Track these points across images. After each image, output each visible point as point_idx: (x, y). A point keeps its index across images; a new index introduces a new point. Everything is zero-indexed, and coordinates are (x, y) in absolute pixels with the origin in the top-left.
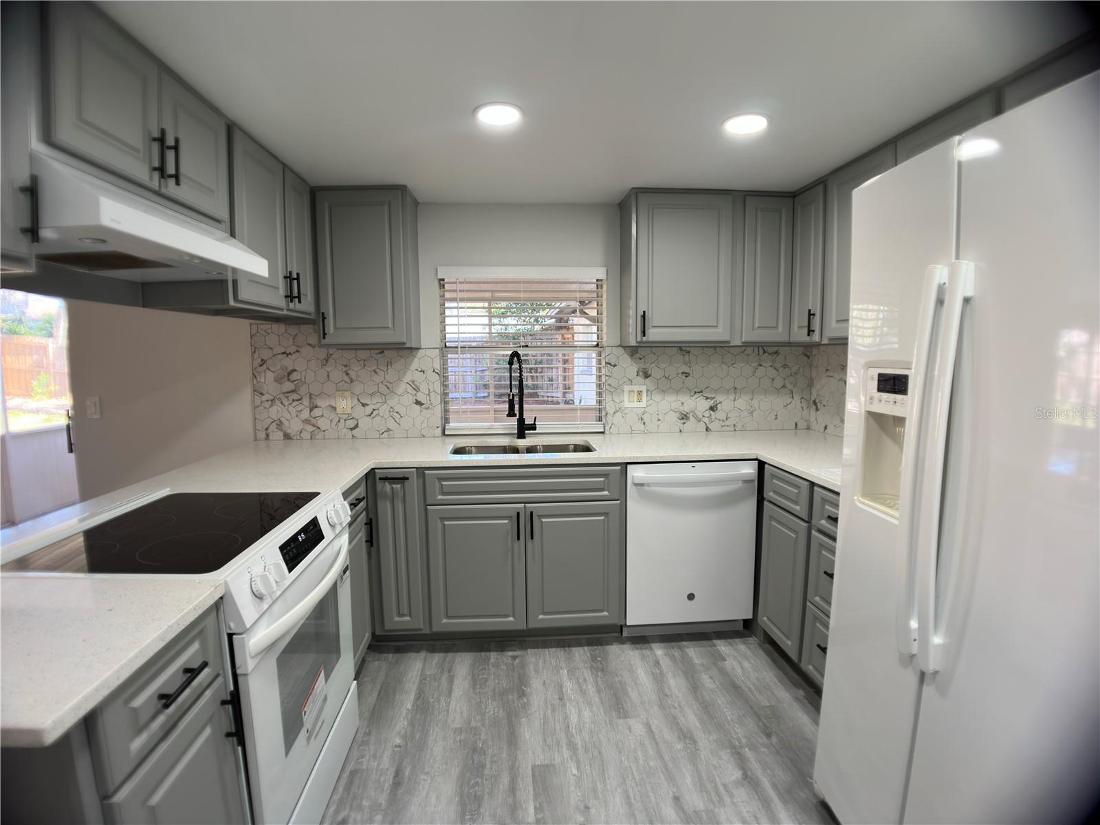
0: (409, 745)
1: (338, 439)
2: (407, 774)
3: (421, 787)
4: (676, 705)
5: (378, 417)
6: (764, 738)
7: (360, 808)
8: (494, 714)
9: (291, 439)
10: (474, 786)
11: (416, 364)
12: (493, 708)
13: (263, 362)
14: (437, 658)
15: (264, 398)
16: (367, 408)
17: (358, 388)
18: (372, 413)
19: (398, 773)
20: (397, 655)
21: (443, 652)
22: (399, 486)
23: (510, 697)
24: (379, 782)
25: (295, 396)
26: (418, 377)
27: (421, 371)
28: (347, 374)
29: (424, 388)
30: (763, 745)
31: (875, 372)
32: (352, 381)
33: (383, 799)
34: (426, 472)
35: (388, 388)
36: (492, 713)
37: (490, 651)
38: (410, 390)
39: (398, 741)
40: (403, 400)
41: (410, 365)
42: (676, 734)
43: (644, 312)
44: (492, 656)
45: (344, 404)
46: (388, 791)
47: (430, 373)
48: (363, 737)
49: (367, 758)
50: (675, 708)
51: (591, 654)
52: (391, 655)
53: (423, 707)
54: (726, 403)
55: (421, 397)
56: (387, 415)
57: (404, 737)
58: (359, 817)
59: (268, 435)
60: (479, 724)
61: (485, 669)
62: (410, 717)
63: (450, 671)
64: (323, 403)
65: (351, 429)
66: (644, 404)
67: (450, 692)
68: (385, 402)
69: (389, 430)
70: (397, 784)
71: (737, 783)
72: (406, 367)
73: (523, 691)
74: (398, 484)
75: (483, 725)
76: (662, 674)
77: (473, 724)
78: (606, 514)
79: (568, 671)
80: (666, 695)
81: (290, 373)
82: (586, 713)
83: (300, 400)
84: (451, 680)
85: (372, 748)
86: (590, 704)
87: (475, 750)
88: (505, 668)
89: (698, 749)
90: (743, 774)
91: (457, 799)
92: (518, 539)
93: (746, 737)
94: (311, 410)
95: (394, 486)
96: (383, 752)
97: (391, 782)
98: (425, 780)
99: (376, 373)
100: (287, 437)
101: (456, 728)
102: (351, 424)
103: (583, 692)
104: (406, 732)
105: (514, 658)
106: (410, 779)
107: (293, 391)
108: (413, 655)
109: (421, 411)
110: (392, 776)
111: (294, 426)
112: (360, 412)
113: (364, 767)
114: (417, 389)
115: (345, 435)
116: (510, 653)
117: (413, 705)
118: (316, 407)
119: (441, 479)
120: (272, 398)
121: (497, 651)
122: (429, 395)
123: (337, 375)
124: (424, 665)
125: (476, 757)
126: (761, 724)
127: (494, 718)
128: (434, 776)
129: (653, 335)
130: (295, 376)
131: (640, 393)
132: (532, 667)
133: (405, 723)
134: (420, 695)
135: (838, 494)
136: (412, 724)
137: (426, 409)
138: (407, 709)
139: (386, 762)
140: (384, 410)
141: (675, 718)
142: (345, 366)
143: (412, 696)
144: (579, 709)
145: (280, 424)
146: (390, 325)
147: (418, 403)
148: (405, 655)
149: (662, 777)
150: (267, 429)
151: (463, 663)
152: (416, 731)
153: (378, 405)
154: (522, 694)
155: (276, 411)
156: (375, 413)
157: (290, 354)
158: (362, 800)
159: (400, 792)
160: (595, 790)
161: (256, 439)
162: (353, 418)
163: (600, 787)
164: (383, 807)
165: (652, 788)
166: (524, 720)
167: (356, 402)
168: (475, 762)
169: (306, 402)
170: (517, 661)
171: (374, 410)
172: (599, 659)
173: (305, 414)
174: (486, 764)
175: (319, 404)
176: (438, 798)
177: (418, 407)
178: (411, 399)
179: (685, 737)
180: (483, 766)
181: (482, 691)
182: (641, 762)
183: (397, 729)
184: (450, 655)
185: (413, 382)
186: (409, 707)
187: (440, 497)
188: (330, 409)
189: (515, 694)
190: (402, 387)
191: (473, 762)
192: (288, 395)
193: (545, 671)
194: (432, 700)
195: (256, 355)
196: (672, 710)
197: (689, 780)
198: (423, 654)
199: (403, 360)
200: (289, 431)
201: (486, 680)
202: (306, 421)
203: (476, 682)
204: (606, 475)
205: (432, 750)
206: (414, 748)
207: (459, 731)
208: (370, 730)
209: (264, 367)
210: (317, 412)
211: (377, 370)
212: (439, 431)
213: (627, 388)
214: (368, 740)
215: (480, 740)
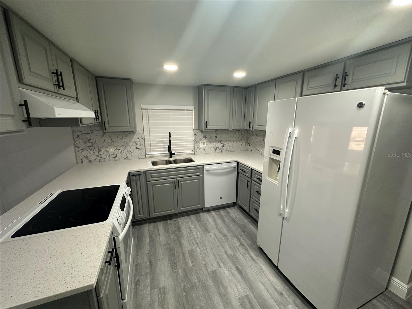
0: (151, 252)
1: (110, 161)
2: (153, 261)
3: (158, 264)
4: (220, 227)
5: (123, 153)
6: (243, 233)
7: (142, 275)
9: (92, 162)
10: (173, 260)
11: (135, 136)
12: (173, 236)
13: (78, 136)
14: (152, 225)
15: (79, 149)
16: (119, 150)
17: (116, 144)
18: (121, 152)
19: (150, 262)
20: (139, 226)
21: (153, 223)
22: (138, 177)
23: (177, 232)
24: (145, 266)
25: (92, 148)
26: (137, 140)
27: (138, 138)
28: (112, 140)
29: (139, 143)
30: (243, 235)
31: (272, 149)
32: (113, 142)
33: (148, 270)
34: (146, 172)
35: (127, 144)
37: (167, 220)
38: (134, 144)
39: (148, 252)
40: (132, 147)
41: (134, 136)
42: (222, 235)
43: (207, 121)
44: (169, 222)
45: (111, 150)
46: (149, 268)
47: (140, 139)
48: (136, 253)
49: (140, 260)
50: (220, 228)
51: (196, 217)
52: (137, 226)
53: (152, 241)
54: (227, 144)
55: (138, 146)
56: (126, 152)
57: (149, 251)
58: (142, 278)
59: (82, 161)
60: (170, 242)
61: (167, 226)
62: (149, 244)
63: (157, 228)
64: (103, 150)
65: (114, 158)
66: (205, 146)
67: (159, 235)
68: (126, 148)
69: (128, 157)
70: (151, 265)
71: (239, 246)
72: (133, 137)
74: (138, 176)
75: (171, 242)
76: (215, 219)
77: (168, 242)
78: (199, 179)
79: (191, 222)
80: (218, 225)
81: (89, 140)
82: (198, 233)
83: (94, 149)
84: (158, 231)
85: (140, 256)
86: (199, 231)
87: (171, 250)
88: (173, 224)
89: (228, 238)
90: (240, 243)
91: (170, 265)
92: (175, 188)
93: (239, 233)
94: (99, 152)
95: (136, 177)
96: (144, 256)
97: (149, 265)
98: (159, 262)
99: (122, 139)
100: (90, 161)
101: (164, 245)
102: (114, 156)
103: (196, 228)
104: (149, 249)
105: (175, 221)
106: (154, 262)
107: (91, 146)
108: (144, 225)
109: (138, 151)
110: (149, 263)
111: (93, 158)
112: (117, 152)
113: (139, 262)
114: (136, 144)
115: (112, 160)
116: (173, 220)
117: (149, 241)
118: (101, 151)
119: (151, 174)
120: (83, 149)
121: (169, 220)
122: (141, 145)
123: (108, 140)
124: (149, 228)
125: (172, 252)
126: (242, 230)
127: (174, 239)
128: (162, 260)
129: (209, 127)
130: (91, 141)
131: (204, 143)
132: (180, 223)
133: (148, 246)
134: (150, 237)
135: (262, 174)
136: (150, 246)
137: (140, 150)
138: (148, 242)
139: (146, 260)
140: (125, 151)
141: (221, 231)
142: (111, 137)
143: (148, 238)
144: (196, 233)
145: (87, 157)
146: (129, 125)
147: (137, 148)
148: (142, 225)
149: (221, 247)
150: (82, 159)
151: (160, 225)
152: (152, 248)
153: (123, 149)
154: (180, 231)
155: (84, 153)
156: (122, 152)
157: (89, 133)
158: (142, 272)
159: (153, 267)
160: (205, 254)
161: (77, 163)
162: (115, 154)
163: (206, 253)
164: (149, 273)
165: (219, 250)
166: (182, 238)
167: (116, 149)
169: (97, 149)
170: (176, 222)
171: (122, 151)
172: (198, 218)
173: (97, 153)
174: (175, 253)
175: (102, 150)
176: (164, 266)
177: (137, 149)
178: (135, 147)
179: (224, 236)
180: (174, 254)
181: (168, 232)
182: (215, 244)
183: (146, 249)
184: (156, 223)
185: (135, 142)
186: (148, 241)
187: (151, 179)
188: (106, 151)
189: (178, 231)
190: (131, 144)
192: (89, 147)
193: (184, 223)
194: (154, 238)
195: (75, 134)
196: (220, 229)
197: (227, 247)
198: (147, 225)
199: (131, 135)
200: (91, 160)
201: (169, 229)
202: (97, 156)
203: (166, 230)
204: (199, 169)
205: (158, 252)
206: (153, 254)
207: (165, 245)
208: (138, 251)
209: (79, 138)
210: (101, 153)
211: (122, 138)
212: (145, 157)
213: (201, 141)
214: (138, 254)
215: (171, 246)
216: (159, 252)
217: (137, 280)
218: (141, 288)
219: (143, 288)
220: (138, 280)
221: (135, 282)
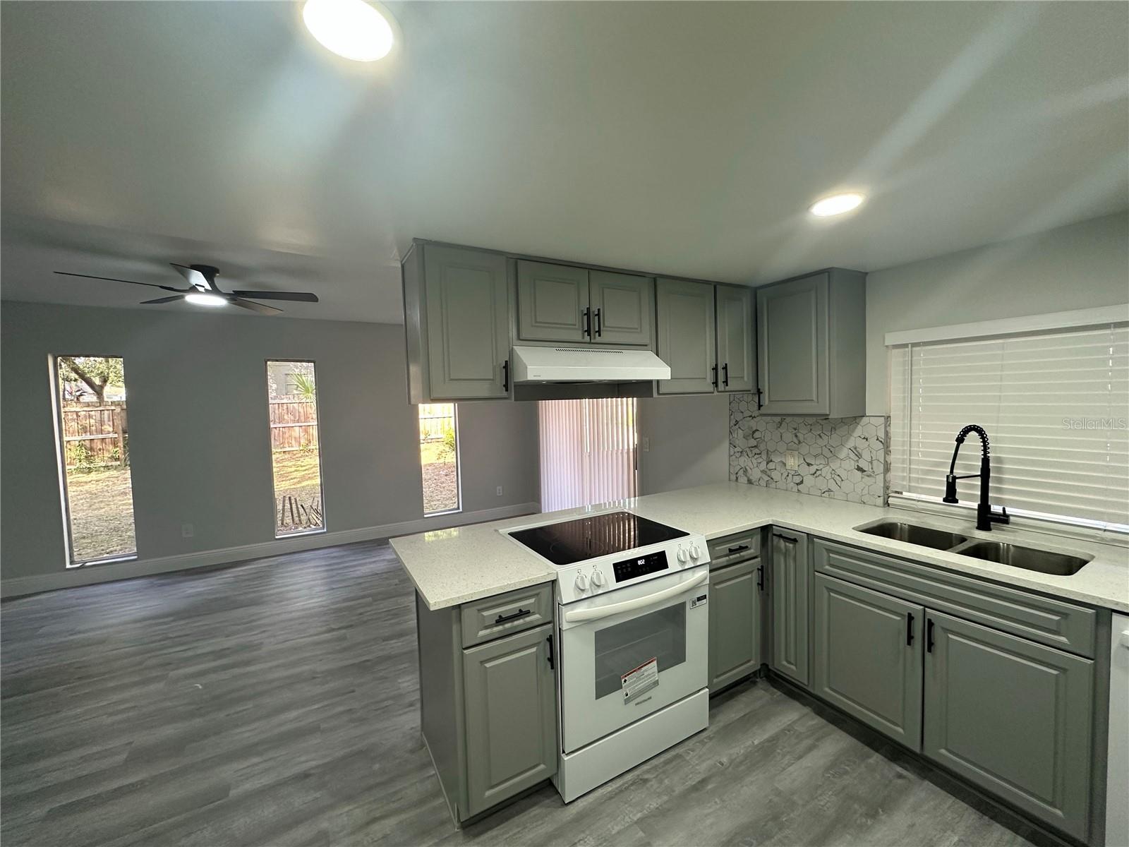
0: (730, 769)
1: (787, 490)
2: (710, 787)
3: (709, 805)
5: (820, 477)
7: (661, 782)
8: (823, 806)
9: (753, 484)
11: (859, 431)
12: (828, 802)
13: (737, 422)
14: (817, 721)
15: (736, 450)
16: (811, 467)
17: (804, 449)
18: (815, 473)
19: (704, 782)
20: (783, 695)
21: (828, 720)
22: (791, 545)
24: (687, 776)
25: (757, 451)
26: (861, 444)
27: (864, 438)
28: (796, 436)
29: (866, 455)
32: (800, 442)
33: (679, 789)
35: (831, 452)
36: (822, 803)
37: (877, 751)
38: (852, 455)
39: (725, 760)
40: (845, 465)
41: (853, 431)
44: (874, 758)
45: (792, 462)
46: (687, 787)
47: (873, 441)
48: (706, 738)
49: (695, 754)
52: (779, 693)
53: (767, 751)
55: (863, 464)
56: (829, 476)
57: (731, 762)
58: (656, 786)
59: (737, 478)
60: (800, 802)
61: (855, 763)
62: (750, 749)
63: (818, 740)
64: (777, 459)
65: (797, 484)
67: (800, 757)
68: (828, 464)
69: (829, 490)
70: (695, 788)
72: (850, 434)
73: (877, 812)
74: (791, 543)
75: (803, 806)
77: (795, 798)
78: (1063, 670)
79: (960, 840)
81: (754, 432)
83: (760, 454)
84: (810, 749)
85: (704, 750)
87: (775, 818)
88: (878, 777)
91: (724, 839)
92: (909, 644)
94: (767, 463)
95: (787, 544)
96: (709, 759)
97: (694, 783)
98: (716, 802)
99: (821, 437)
100: (750, 482)
101: (777, 789)
102: (798, 479)
104: (735, 759)
105: (900, 776)
106: (707, 792)
107: (755, 446)
108: (797, 704)
109: (862, 478)
110: (697, 780)
111: (755, 474)
112: (805, 470)
113: (688, 758)
114: (859, 456)
115: (792, 488)
116: (899, 769)
117: (759, 744)
118: (771, 461)
119: (829, 551)
120: (741, 450)
121: (885, 757)
122: (871, 462)
123: (789, 436)
124: (798, 720)
125: (770, 825)
127: (820, 809)
128: (725, 807)
130: (757, 435)
132: (911, 800)
133: (742, 751)
134: (774, 740)
136: (746, 757)
137: (868, 476)
138: (753, 743)
139: (704, 766)
140: (826, 471)
142: (795, 429)
143: (766, 736)
145: (746, 471)
146: (815, 398)
147: (860, 469)
148: (791, 700)
150: (737, 473)
151: (837, 742)
152: (744, 763)
153: (821, 466)
154: (873, 815)
155: (743, 461)
156: (818, 473)
157: (755, 417)
158: (667, 777)
161: (730, 480)
162: (799, 475)
164: (674, 794)
167: (803, 461)
168: (766, 827)
169: (764, 456)
170: (900, 781)
171: (817, 470)
173: (763, 466)
174: (773, 837)
175: (773, 460)
176: (712, 824)
177: (859, 473)
178: (853, 465)
180: (769, 837)
181: (831, 778)
183: (732, 751)
184: (832, 727)
185: (855, 448)
186: (756, 742)
187: (827, 567)
188: (781, 464)
189: (865, 809)
190: (844, 453)
191: (765, 825)
192: (752, 449)
193: (926, 816)
194: (779, 751)
195: (732, 417)
198: (807, 710)
199: (847, 427)
200: (751, 478)
201: (846, 773)
202: (763, 472)
203: (835, 767)
204: (1064, 615)
205: (742, 787)
206: (730, 775)
207: (778, 793)
208: (713, 737)
209: (737, 427)
210: (771, 466)
211: (822, 434)
212: (880, 501)
214: (706, 743)
215: (789, 815)
216: (745, 788)
217: (646, 777)
218: (631, 797)
219: (634, 800)
220: (645, 781)
221: (641, 777)
